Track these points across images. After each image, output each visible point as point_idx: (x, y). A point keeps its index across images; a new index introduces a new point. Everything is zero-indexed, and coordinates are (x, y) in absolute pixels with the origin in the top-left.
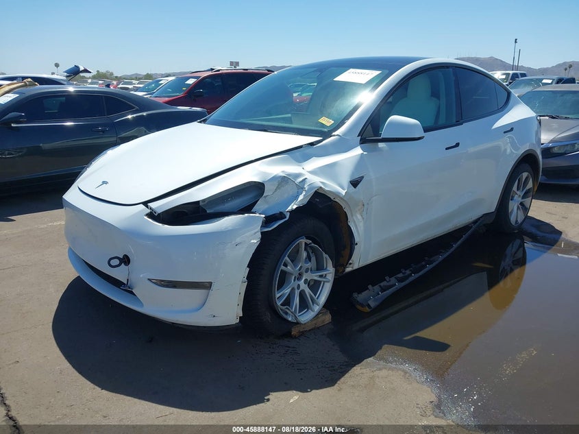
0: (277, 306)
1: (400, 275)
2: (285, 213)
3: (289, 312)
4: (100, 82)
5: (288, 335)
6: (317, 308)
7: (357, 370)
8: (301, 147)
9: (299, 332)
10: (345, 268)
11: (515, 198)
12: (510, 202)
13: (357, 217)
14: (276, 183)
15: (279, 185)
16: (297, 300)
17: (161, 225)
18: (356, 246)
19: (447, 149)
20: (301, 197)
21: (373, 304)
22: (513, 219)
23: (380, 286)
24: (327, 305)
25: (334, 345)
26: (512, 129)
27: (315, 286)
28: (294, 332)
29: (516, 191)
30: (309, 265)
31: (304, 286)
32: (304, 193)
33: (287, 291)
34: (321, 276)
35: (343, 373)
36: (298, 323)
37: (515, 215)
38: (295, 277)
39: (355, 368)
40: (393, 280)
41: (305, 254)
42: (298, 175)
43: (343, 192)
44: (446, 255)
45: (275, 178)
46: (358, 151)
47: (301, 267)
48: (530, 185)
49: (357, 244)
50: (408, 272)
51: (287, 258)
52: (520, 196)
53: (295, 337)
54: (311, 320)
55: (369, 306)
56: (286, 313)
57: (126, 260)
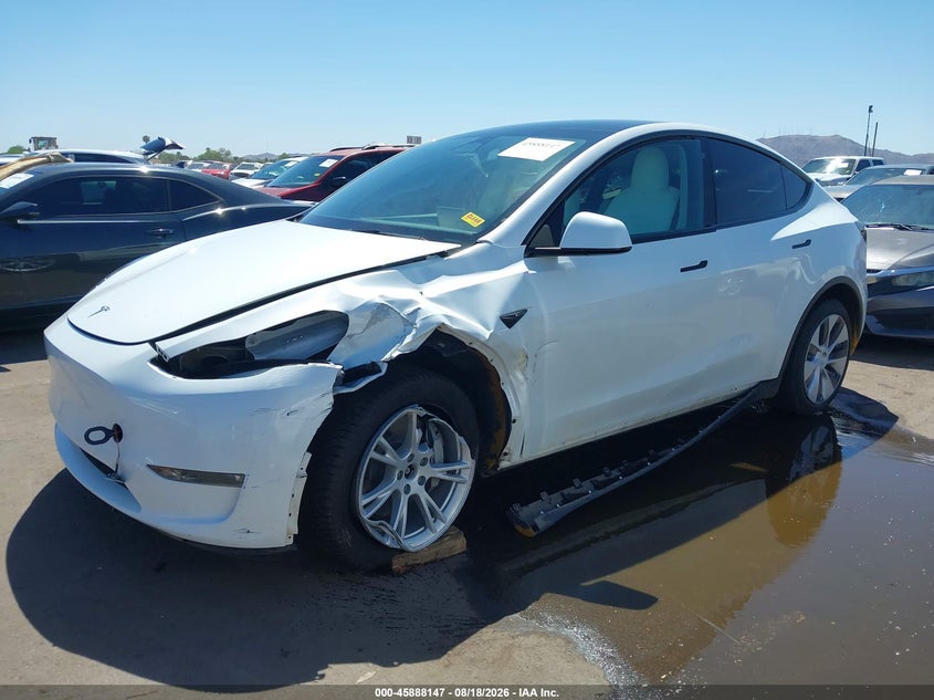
0: (364, 521)
1: (601, 478)
2: (380, 364)
3: (386, 531)
4: (206, 165)
5: (385, 570)
6: (441, 527)
7: (487, 633)
8: (423, 258)
9: (406, 565)
10: (498, 461)
11: (816, 357)
12: (807, 363)
13: (515, 377)
14: (368, 314)
15: (372, 318)
16: (403, 511)
17: (171, 376)
18: (513, 425)
19: (682, 270)
20: (408, 339)
21: (541, 523)
22: (812, 392)
23: (562, 494)
24: (459, 522)
25: (460, 590)
26: (808, 243)
27: (439, 490)
28: (398, 564)
29: (817, 344)
30: (427, 453)
31: (416, 488)
32: (414, 332)
33: (383, 495)
34: (449, 473)
35: (462, 637)
36: (402, 551)
37: (816, 384)
38: (401, 472)
39: (484, 630)
40: (587, 484)
41: (417, 434)
42: (407, 303)
43: (487, 334)
44: (682, 448)
45: (365, 307)
46: (520, 268)
47: (412, 456)
48: (844, 336)
49: (514, 421)
50: (615, 473)
51: (381, 439)
52: (825, 354)
53: (398, 574)
54: (429, 547)
55: (535, 527)
56: (383, 534)
57: (116, 433)
